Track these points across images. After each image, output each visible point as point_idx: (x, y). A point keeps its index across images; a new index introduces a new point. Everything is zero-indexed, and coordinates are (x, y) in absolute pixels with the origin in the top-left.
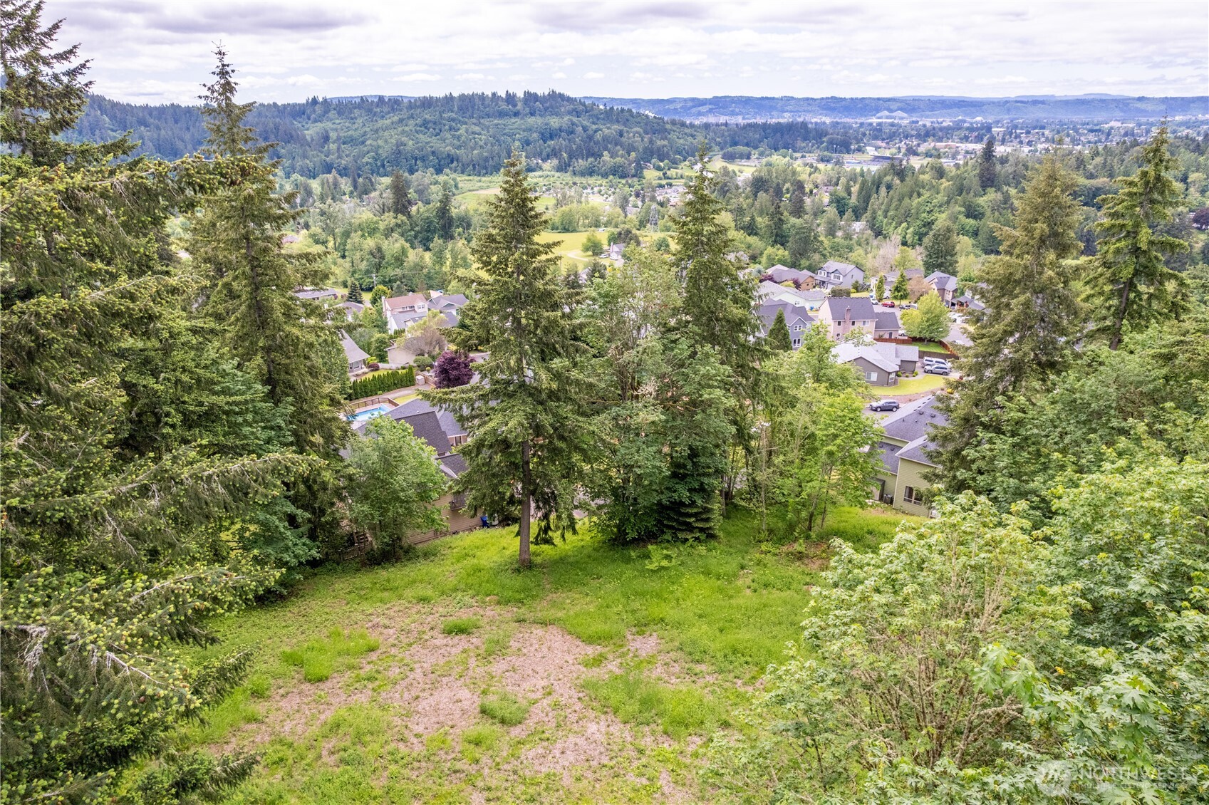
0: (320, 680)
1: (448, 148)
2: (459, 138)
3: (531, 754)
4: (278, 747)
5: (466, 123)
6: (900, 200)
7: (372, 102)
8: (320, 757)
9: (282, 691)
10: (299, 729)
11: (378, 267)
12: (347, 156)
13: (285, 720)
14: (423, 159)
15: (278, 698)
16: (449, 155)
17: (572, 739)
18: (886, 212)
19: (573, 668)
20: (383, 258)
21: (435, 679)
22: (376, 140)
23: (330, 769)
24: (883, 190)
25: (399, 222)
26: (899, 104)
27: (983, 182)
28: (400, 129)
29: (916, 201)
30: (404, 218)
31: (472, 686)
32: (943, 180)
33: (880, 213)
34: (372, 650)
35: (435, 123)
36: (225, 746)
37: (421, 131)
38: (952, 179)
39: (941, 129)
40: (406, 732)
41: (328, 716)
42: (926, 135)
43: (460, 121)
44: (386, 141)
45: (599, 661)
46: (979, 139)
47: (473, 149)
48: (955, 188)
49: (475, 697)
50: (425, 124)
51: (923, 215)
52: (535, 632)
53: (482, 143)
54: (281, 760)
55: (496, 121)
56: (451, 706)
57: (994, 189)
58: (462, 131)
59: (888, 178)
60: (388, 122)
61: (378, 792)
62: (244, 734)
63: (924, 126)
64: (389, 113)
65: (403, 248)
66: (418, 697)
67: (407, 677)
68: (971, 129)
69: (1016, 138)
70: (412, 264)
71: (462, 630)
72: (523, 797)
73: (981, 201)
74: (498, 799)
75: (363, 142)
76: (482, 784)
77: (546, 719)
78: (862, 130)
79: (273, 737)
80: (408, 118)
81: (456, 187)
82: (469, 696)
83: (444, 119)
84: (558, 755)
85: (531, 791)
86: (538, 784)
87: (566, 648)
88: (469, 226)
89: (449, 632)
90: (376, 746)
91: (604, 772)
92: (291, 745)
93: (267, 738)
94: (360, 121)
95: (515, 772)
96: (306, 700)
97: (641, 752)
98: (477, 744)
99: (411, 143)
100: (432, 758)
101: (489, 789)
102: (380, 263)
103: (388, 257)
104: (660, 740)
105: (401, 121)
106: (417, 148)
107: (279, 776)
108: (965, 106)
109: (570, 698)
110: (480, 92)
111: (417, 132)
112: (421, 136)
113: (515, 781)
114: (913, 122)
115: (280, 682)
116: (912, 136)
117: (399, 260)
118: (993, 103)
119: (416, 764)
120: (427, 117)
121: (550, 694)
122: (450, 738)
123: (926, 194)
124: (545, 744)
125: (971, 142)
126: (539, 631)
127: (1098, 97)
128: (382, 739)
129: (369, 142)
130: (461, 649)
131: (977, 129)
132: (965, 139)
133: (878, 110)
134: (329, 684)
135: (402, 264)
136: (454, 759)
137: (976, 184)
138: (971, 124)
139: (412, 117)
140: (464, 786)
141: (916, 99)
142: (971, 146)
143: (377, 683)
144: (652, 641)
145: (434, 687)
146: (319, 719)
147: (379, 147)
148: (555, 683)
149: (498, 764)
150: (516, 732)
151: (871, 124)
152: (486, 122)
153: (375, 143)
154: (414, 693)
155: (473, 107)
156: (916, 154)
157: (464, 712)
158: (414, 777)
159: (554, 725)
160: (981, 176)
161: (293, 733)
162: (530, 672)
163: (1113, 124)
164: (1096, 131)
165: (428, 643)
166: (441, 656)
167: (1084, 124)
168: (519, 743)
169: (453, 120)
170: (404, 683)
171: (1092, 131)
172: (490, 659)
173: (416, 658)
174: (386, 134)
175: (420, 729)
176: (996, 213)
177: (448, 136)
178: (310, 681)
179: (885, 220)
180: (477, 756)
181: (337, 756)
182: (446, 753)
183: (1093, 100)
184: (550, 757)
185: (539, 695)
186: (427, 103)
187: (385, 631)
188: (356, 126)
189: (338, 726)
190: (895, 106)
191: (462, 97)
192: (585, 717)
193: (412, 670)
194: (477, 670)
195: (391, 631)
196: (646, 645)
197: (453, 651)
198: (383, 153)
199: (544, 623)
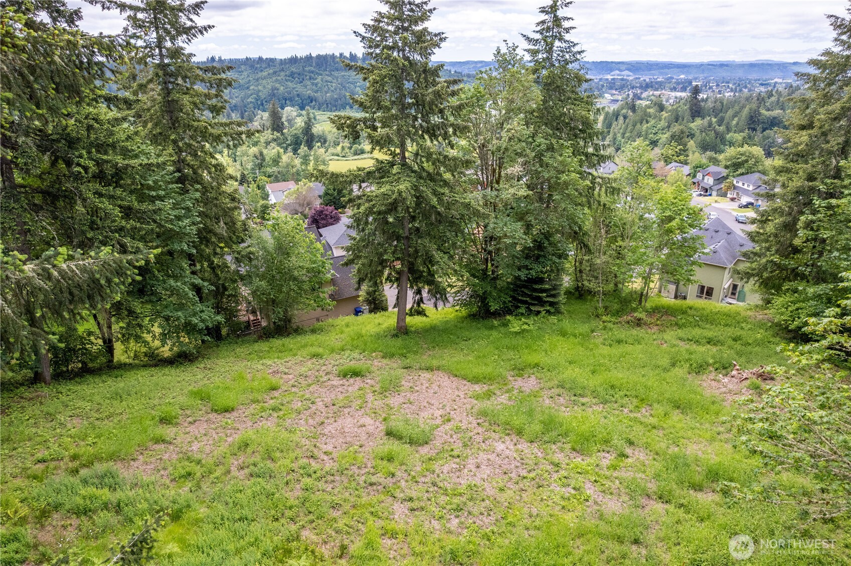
0: (226, 411)
1: (308, 92)
2: (316, 85)
3: (446, 469)
4: (187, 463)
5: (321, 75)
6: (634, 126)
7: (254, 60)
8: (229, 472)
9: (190, 419)
10: (207, 449)
11: (260, 166)
12: (236, 97)
13: (193, 441)
14: (291, 100)
15: (186, 425)
16: (309, 97)
17: (483, 456)
18: (624, 134)
19: (465, 401)
20: (263, 160)
21: (337, 410)
22: (257, 86)
23: (241, 483)
24: (621, 119)
25: (275, 137)
26: (627, 66)
27: (692, 113)
28: (274, 78)
29: (645, 126)
30: (278, 134)
31: (373, 415)
32: (664, 113)
33: (619, 135)
34: (274, 389)
35: (299, 74)
36: (132, 463)
37: (290, 80)
38: (670, 111)
39: (657, 83)
40: (316, 451)
41: (237, 438)
42: (647, 86)
43: (317, 73)
44: (264, 87)
45: (489, 395)
46: (684, 89)
47: (326, 93)
48: (673, 117)
49: (377, 423)
50: (292, 75)
51: (650, 136)
52: (422, 375)
53: (332, 89)
54: (189, 474)
55: (343, 74)
56: (356, 429)
57: (700, 118)
58: (319, 80)
59: (624, 111)
60: (265, 74)
61: (292, 502)
62: (151, 453)
63: (645, 80)
64: (266, 68)
65: (279, 153)
66: (323, 423)
67: (310, 408)
68: (678, 83)
69: (709, 89)
70: (285, 164)
71: (356, 374)
72: (448, 507)
73: (692, 125)
74: (422, 509)
75: (248, 88)
76: (402, 495)
77: (452, 441)
78: (601, 83)
79: (181, 455)
80: (280, 71)
81: (315, 118)
82: (372, 422)
83: (306, 71)
84: (474, 470)
85: (456, 501)
86: (461, 495)
87: (454, 387)
88: (325, 141)
89: (344, 375)
90: (287, 462)
91: (526, 483)
92: (199, 462)
93: (174, 456)
94: (245, 73)
95: (434, 484)
96: (213, 426)
97: (557, 465)
98: (389, 460)
99: (282, 88)
100: (345, 472)
101: (411, 499)
102: (261, 163)
103: (267, 158)
104: (572, 456)
105: (275, 73)
106: (287, 92)
107: (187, 489)
108: (672, 68)
109: (470, 423)
110: (331, 53)
111: (286, 80)
112: (289, 83)
113: (437, 492)
114: (637, 78)
115: (188, 412)
116: (637, 87)
117: (276, 161)
118: (693, 66)
119: (330, 478)
120: (294, 70)
121: (449, 420)
122: (361, 455)
123: (652, 122)
124: (457, 460)
125: (678, 91)
126: (426, 375)
127: (766, 62)
128: (292, 455)
129: (252, 88)
130: (357, 387)
131: (682, 83)
132: (674, 89)
133: (612, 70)
134: (235, 414)
135: (278, 164)
136: (369, 473)
137: (687, 115)
138: (677, 80)
139: (283, 70)
140: (382, 497)
141: (638, 63)
142: (679, 94)
143: (282, 413)
144: (533, 380)
145: (336, 416)
146: (226, 441)
147: (259, 91)
148: (452, 413)
149: (414, 477)
150: (424, 450)
151: (607, 79)
152: (336, 74)
153: (256, 88)
154: (318, 419)
155: (326, 63)
156: (640, 98)
157: (369, 435)
158: (329, 489)
159: (461, 445)
160: (691, 109)
161: (201, 451)
162: (426, 404)
163: (776, 80)
164: (765, 84)
165: (326, 384)
166: (339, 393)
167: (755, 80)
168: (430, 459)
169: (312, 72)
170: (307, 413)
171: (762, 85)
172: (387, 394)
173: (316, 395)
174: (264, 81)
175: (329, 448)
176: (704, 134)
177: (309, 83)
178: (216, 411)
179: (623, 140)
180: (392, 470)
181: (246, 471)
182: (359, 468)
183: (763, 64)
184: (466, 471)
185: (438, 421)
186: (294, 60)
187: (285, 376)
188: (243, 77)
189: (247, 445)
190: (623, 67)
191: (319, 57)
192: (489, 438)
193: (313, 403)
194: (376, 403)
195: (290, 377)
196: (530, 384)
197: (350, 389)
198: (262, 95)
199: (429, 369)
